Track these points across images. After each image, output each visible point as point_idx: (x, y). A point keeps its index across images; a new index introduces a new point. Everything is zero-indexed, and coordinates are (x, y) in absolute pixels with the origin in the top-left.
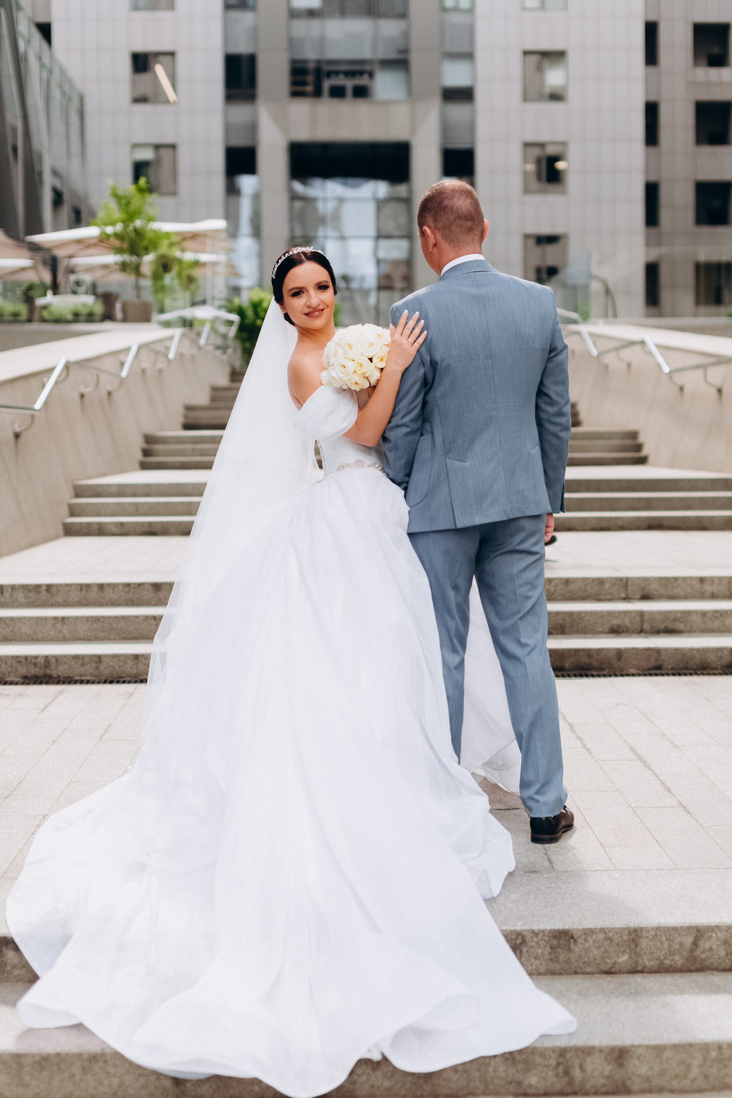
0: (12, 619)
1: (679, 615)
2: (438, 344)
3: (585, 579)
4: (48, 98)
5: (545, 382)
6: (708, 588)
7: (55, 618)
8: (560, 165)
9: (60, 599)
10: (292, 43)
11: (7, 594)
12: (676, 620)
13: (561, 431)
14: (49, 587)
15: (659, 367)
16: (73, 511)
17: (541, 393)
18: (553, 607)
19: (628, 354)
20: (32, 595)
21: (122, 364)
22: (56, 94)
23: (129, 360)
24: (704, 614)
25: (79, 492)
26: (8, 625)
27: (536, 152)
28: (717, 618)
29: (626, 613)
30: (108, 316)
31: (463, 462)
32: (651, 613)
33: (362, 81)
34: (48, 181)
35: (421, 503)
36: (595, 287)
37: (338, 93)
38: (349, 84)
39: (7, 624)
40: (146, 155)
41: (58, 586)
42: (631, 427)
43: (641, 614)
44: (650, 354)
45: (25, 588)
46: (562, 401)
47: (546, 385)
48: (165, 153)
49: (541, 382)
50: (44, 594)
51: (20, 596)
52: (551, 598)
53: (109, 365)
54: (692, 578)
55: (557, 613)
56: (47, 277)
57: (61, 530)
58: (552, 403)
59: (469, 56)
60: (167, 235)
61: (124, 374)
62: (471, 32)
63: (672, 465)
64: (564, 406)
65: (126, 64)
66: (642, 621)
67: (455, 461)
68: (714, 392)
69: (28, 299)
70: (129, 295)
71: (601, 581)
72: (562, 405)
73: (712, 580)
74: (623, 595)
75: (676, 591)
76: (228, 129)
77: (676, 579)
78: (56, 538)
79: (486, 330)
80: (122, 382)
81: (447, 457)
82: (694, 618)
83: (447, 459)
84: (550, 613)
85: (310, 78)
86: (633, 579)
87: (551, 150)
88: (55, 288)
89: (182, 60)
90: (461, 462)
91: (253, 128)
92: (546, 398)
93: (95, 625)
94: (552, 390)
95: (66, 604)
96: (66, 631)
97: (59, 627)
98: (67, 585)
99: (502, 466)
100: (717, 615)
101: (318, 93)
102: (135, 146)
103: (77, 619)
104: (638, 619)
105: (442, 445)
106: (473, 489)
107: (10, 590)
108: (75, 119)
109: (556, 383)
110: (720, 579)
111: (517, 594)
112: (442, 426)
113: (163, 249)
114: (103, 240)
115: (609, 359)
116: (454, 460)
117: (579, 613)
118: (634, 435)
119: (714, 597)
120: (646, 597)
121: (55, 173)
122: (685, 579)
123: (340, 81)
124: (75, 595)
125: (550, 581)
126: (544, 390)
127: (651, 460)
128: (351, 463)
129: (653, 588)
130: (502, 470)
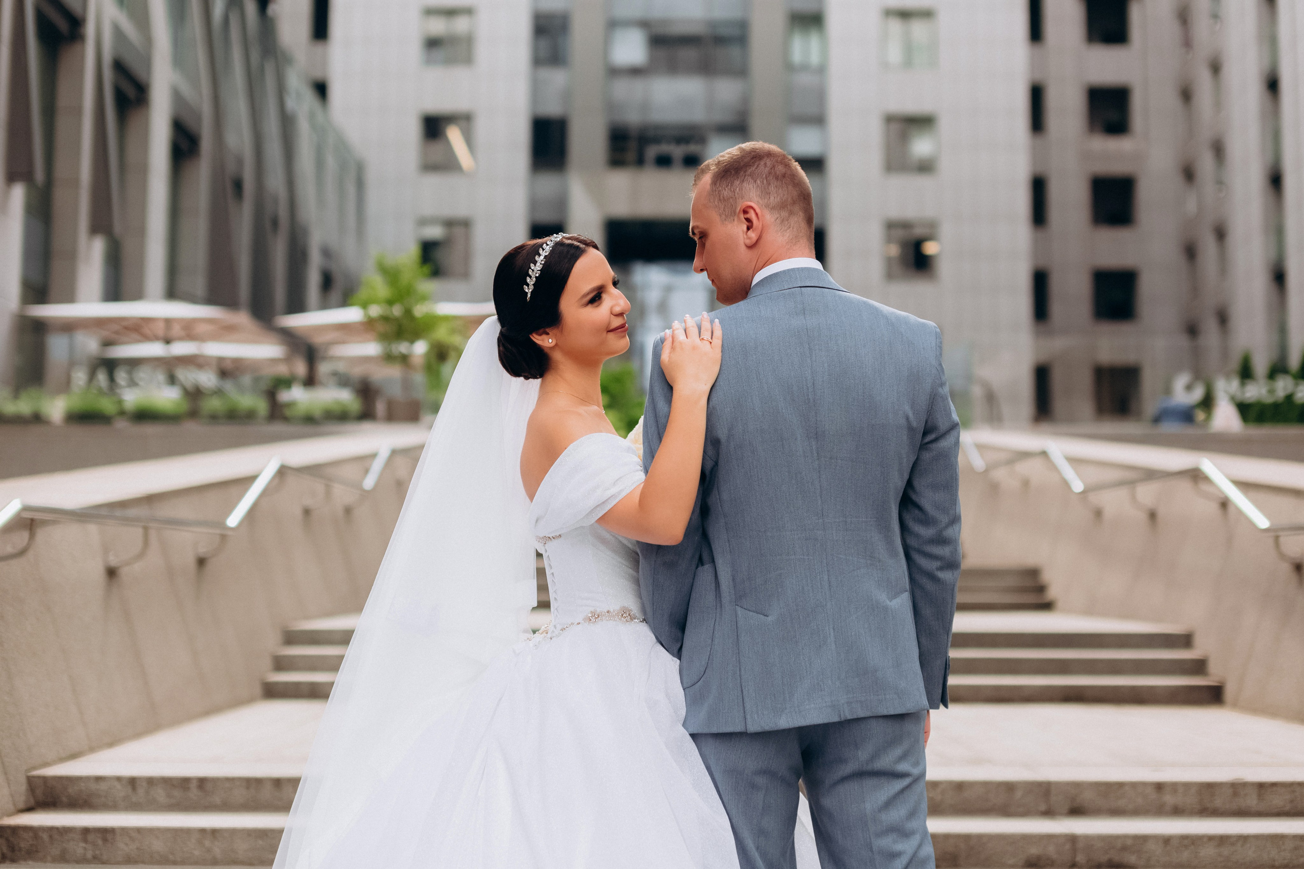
0: (139, 830)
1: (1129, 842)
2: (726, 410)
3: (986, 785)
4: (320, 163)
5: (916, 483)
6: (1169, 799)
7: (203, 831)
8: (930, 248)
9: (217, 800)
10: (610, 106)
11: (141, 791)
12: (1124, 848)
13: (941, 569)
14: (202, 782)
15: (1066, 484)
16: (280, 664)
17: (907, 501)
18: (937, 825)
19: (1024, 468)
20: (177, 793)
21: (367, 471)
22: (331, 162)
23: (377, 466)
24: (1167, 840)
25: (291, 638)
26: (132, 839)
27: (899, 233)
28: (1186, 847)
29: (1050, 837)
30: (366, 415)
31: (765, 616)
32: (1088, 838)
33: (692, 148)
34: (315, 263)
35: (699, 683)
36: (977, 391)
37: (664, 161)
38: (678, 152)
39: (131, 837)
40: (434, 232)
41: (215, 781)
42: (1030, 560)
43: (1073, 839)
44: (1054, 468)
45: (168, 782)
46: (944, 519)
47: (918, 491)
48: (458, 231)
49: (909, 484)
50: (194, 793)
51: (160, 794)
52: (936, 810)
53: (348, 472)
54: (1144, 784)
55: (947, 837)
56: (301, 368)
57: (258, 690)
58: (927, 521)
59: (818, 120)
60: (446, 318)
61: (369, 482)
62: (821, 95)
63: (1089, 611)
64: (947, 526)
65: (413, 130)
66: (1074, 850)
67: (751, 613)
68: (1142, 517)
69: (271, 394)
70: (396, 392)
71: (1009, 787)
72: (943, 525)
73: (1174, 787)
74: (1043, 807)
75: (1122, 803)
76: (534, 204)
77: (1120, 785)
78: (249, 701)
79: (811, 390)
80: (365, 495)
81: (738, 605)
82: (1151, 846)
83: (738, 609)
84: (934, 837)
85: (633, 145)
86: (1058, 784)
87: (918, 232)
88: (310, 381)
89: (481, 127)
90: (761, 616)
91: (562, 203)
92: (917, 512)
93: (260, 842)
94: (927, 498)
95: (226, 807)
96: (217, 851)
97: (207, 843)
98: (228, 779)
99: (831, 626)
100: (1186, 842)
101: (640, 162)
102: (423, 222)
103: (233, 832)
104: (1068, 846)
105: (731, 583)
106: (778, 665)
107: (144, 784)
108: (351, 190)
109: (935, 487)
110: (1187, 785)
111: (874, 850)
112: (731, 552)
113: (441, 334)
114: (369, 325)
115: (1000, 474)
116: (749, 610)
117: (980, 837)
118: (1033, 573)
119: (1177, 812)
120: (1076, 811)
121: (326, 253)
122: (1134, 785)
123: (665, 148)
124: (239, 794)
125: (935, 785)
126: (914, 497)
127: (1060, 604)
128: (612, 610)
129: (1088, 797)
130: (832, 634)
